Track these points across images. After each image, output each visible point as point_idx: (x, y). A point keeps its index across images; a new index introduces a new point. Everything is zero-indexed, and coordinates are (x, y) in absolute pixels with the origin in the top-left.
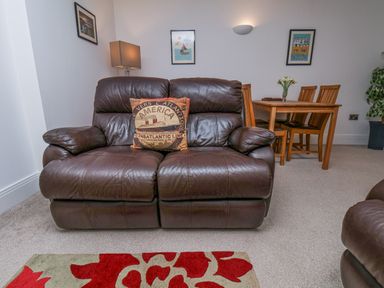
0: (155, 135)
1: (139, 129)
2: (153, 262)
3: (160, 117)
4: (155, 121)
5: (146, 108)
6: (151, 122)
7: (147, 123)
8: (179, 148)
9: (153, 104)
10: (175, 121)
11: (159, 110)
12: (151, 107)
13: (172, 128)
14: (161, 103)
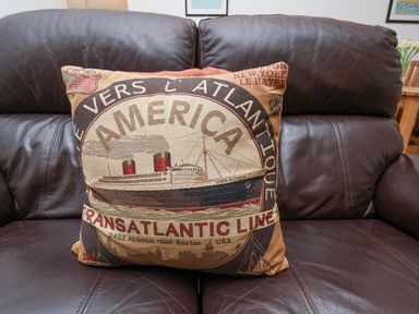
1: (99, 194)
4: (162, 163)
5: (123, 107)
6: (145, 165)
7: (129, 168)
8: (260, 267)
9: (154, 88)
10: (246, 161)
11: (177, 115)
12: (143, 103)
14: (185, 88)
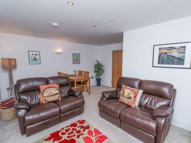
0: (52, 97)
1: (46, 97)
2: (65, 129)
3: (53, 91)
4: (51, 93)
5: (47, 90)
6: (50, 93)
8: (59, 99)
10: (57, 92)
13: (57, 94)
